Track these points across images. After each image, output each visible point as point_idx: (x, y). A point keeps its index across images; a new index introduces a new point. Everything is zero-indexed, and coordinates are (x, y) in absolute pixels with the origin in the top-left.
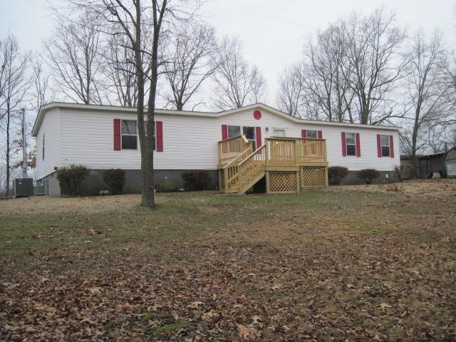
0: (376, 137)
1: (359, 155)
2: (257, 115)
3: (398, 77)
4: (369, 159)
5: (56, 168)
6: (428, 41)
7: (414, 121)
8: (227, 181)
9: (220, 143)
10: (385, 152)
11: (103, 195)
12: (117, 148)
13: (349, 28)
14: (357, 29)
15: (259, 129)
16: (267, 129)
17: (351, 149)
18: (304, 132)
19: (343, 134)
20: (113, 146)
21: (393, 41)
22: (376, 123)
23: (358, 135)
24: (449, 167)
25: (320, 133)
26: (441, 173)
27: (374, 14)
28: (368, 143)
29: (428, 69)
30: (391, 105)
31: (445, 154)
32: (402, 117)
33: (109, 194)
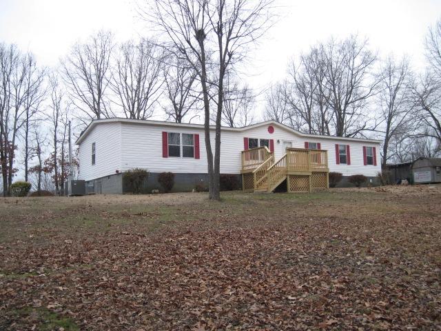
0: (362, 148)
1: (349, 164)
2: (271, 130)
3: (371, 94)
4: (356, 166)
5: (117, 171)
6: (397, 64)
7: (385, 135)
8: (256, 183)
9: (242, 152)
10: (369, 161)
11: (155, 193)
12: (165, 156)
13: (327, 50)
14: (334, 52)
15: (272, 141)
16: (278, 141)
17: (343, 158)
18: (306, 144)
19: (337, 146)
20: (162, 153)
21: (366, 62)
22: (350, 135)
23: (348, 147)
24: (416, 174)
25: (319, 145)
26: (408, 179)
27: (349, 39)
28: (356, 153)
29: (397, 89)
30: (365, 120)
31: (412, 164)
32: (373, 130)
33: (160, 193)
